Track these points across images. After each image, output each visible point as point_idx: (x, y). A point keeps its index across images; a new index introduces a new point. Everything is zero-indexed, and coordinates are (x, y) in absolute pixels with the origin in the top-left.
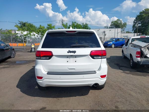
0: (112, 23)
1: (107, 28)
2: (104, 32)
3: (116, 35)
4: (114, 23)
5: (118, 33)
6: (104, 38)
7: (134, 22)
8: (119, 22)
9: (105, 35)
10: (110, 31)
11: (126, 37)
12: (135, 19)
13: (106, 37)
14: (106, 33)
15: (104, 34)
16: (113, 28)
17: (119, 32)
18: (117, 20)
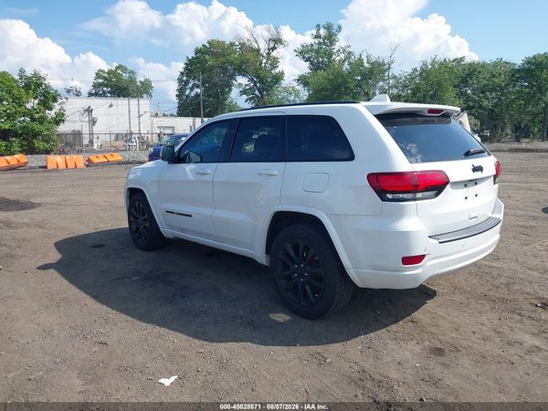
0: (98, 75)
1: (77, 95)
2: (89, 111)
3: (135, 121)
4: (105, 78)
5: (139, 117)
6: (91, 134)
7: (180, 80)
8: (125, 76)
9: (93, 122)
10: (111, 106)
11: (169, 131)
12: (182, 70)
13: (96, 129)
14: (94, 114)
15: (87, 119)
16: (104, 95)
17: (146, 112)
18: (117, 68)
